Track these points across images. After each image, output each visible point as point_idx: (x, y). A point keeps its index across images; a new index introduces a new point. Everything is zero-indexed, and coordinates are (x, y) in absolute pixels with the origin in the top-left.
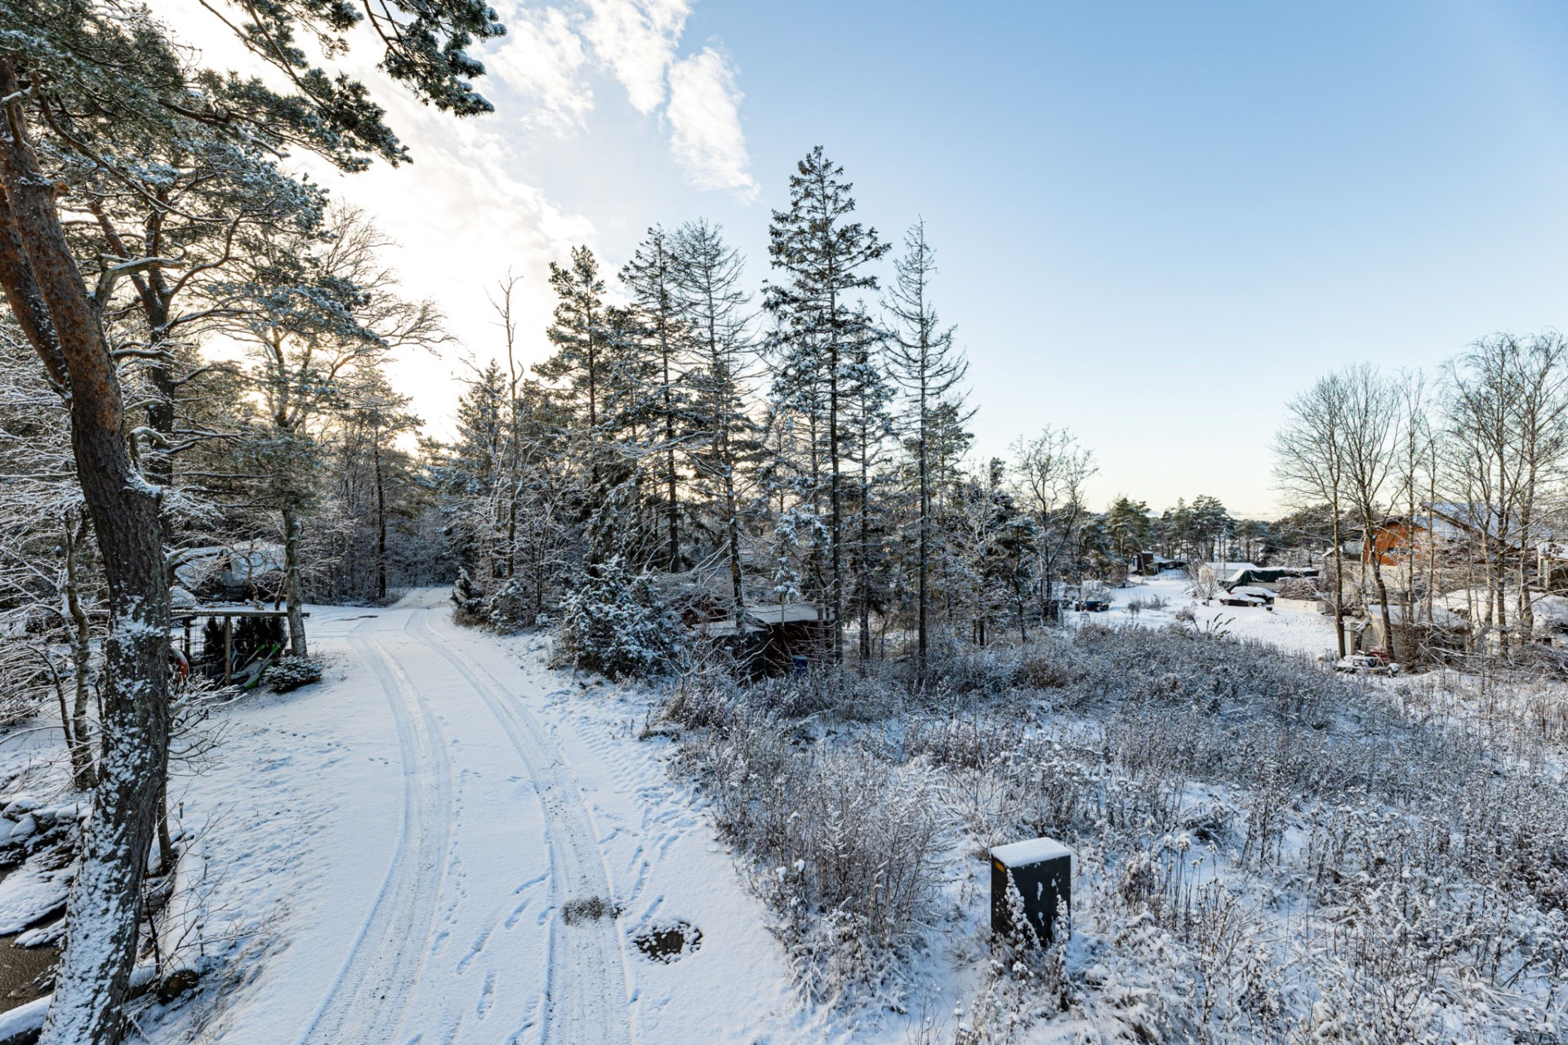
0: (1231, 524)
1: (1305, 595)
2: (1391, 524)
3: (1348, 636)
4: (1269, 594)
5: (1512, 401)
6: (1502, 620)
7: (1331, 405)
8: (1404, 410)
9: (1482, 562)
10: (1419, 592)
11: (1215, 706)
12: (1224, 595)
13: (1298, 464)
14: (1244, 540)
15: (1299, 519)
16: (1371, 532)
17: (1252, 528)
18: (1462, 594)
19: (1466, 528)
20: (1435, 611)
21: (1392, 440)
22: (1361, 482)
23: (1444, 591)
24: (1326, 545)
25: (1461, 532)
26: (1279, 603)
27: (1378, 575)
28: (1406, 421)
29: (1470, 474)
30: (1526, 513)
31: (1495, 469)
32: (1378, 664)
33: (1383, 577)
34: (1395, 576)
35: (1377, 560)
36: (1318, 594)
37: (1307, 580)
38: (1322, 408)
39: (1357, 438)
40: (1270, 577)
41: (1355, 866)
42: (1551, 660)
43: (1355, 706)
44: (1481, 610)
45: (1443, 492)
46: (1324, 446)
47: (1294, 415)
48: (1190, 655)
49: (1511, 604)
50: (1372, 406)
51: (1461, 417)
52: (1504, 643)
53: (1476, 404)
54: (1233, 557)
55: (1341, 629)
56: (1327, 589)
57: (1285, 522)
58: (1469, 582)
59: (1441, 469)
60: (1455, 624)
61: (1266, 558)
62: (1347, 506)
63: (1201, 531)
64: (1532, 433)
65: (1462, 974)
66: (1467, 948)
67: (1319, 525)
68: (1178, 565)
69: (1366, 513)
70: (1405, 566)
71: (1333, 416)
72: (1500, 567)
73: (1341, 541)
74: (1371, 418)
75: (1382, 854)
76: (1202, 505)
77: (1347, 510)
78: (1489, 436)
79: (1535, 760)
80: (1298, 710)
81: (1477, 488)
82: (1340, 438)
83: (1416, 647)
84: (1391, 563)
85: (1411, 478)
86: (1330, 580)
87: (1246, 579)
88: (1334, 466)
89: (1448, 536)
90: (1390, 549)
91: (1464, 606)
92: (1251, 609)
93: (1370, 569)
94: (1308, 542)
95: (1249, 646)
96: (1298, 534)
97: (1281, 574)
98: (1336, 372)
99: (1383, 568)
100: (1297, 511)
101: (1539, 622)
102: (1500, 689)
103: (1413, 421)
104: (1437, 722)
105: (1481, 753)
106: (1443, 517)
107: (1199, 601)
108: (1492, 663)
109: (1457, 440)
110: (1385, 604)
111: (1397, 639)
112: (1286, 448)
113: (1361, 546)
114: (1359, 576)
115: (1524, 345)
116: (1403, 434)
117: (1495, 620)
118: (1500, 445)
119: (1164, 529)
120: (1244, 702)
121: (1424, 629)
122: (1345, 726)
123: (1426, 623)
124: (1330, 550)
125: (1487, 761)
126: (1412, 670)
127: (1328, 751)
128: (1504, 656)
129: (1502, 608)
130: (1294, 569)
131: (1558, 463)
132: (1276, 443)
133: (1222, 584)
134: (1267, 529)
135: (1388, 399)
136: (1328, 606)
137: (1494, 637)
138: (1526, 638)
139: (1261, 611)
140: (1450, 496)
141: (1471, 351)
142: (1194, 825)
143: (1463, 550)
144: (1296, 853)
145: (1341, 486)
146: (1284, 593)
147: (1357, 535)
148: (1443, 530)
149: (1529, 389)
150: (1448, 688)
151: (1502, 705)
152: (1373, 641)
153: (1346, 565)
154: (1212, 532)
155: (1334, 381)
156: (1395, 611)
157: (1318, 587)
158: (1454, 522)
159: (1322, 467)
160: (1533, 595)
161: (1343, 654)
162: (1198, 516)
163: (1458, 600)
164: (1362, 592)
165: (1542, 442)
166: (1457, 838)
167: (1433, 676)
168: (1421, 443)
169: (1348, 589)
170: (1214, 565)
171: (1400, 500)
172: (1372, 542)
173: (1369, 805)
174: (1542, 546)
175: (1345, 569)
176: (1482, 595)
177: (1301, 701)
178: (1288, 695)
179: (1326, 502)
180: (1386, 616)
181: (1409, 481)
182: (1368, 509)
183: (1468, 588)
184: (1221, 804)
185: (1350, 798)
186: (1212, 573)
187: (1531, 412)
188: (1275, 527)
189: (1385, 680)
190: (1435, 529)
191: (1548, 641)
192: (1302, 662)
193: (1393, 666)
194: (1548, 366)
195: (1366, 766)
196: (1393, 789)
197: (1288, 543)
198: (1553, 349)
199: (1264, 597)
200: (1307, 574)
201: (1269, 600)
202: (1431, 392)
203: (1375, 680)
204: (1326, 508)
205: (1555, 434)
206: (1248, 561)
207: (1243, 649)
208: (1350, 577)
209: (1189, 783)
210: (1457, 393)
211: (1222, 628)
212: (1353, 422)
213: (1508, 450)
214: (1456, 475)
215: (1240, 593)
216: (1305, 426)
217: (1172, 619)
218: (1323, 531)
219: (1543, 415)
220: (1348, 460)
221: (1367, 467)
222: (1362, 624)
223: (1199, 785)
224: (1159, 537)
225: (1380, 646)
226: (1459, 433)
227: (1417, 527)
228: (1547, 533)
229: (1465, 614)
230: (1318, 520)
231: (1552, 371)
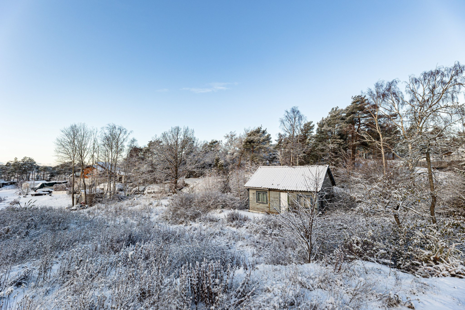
0: (38, 168)
1: (64, 189)
2: (88, 167)
3: (75, 200)
4: (51, 190)
5: (114, 139)
6: (110, 190)
7: (74, 133)
8: (92, 137)
9: (107, 176)
10: (94, 185)
11: (27, 233)
12: (34, 193)
13: (63, 149)
14: (42, 173)
15: (62, 166)
16: (83, 169)
17: (46, 169)
18: (103, 184)
19: (104, 168)
20: (97, 189)
21: (89, 145)
22: (81, 156)
23: (99, 184)
24: (70, 174)
25: (103, 169)
26: (54, 193)
27: (84, 181)
28: (93, 140)
29: (106, 155)
30: (115, 165)
31: (110, 154)
32: (82, 207)
33: (85, 182)
34: (88, 181)
35: (84, 177)
36: (67, 188)
37: (64, 184)
38: (72, 133)
39: (80, 142)
40: (52, 185)
41: (74, 266)
42: (119, 197)
43: (76, 219)
44: (106, 188)
45: (100, 159)
46: (71, 144)
47: (63, 134)
48: (16, 217)
49: (112, 186)
50: (85, 135)
51: (104, 141)
52: (110, 195)
53: (108, 139)
54: (38, 179)
55: (73, 198)
56: (70, 187)
57: (58, 167)
58: (104, 182)
59: (100, 153)
60: (101, 192)
61: (50, 179)
62: (77, 162)
63: (24, 170)
64: (117, 147)
65: (99, 279)
66: (100, 272)
67: (68, 168)
68: (12, 184)
69: (82, 164)
70: (91, 178)
71: (74, 136)
72: (110, 177)
73: (75, 172)
74: (84, 138)
75: (81, 259)
76: (26, 160)
77: (77, 163)
78: (110, 147)
79: (115, 221)
80: (59, 226)
81: (107, 159)
82: (76, 143)
83: (92, 199)
84: (87, 178)
85: (93, 155)
86: (71, 184)
87: (42, 186)
88: (74, 150)
89: (100, 170)
90: (87, 174)
91: (103, 187)
92: (44, 196)
93: (82, 180)
94: (65, 173)
95: (42, 209)
96: (62, 170)
97: (56, 183)
98: (76, 124)
99: (85, 179)
100: (62, 163)
101: (117, 189)
102: (109, 206)
103: (94, 141)
104: (96, 218)
105: (105, 222)
106: (100, 165)
107: (22, 196)
108: (108, 200)
109: (103, 147)
110: (85, 189)
111: (88, 198)
112: (59, 143)
113: (80, 173)
114: (79, 181)
115: (117, 127)
116: (92, 144)
117: (109, 190)
118: (112, 149)
119: (6, 169)
120: (39, 229)
121: (94, 194)
122: (73, 226)
123: (95, 193)
124: (71, 175)
125: (106, 224)
126: (91, 206)
127: (68, 235)
128: (110, 198)
129: (110, 187)
130: (60, 181)
131: (121, 154)
132: (56, 141)
133: (33, 189)
134: (51, 169)
135: (89, 134)
136: (70, 192)
137: (108, 194)
138: (114, 193)
139: (47, 197)
140: (101, 160)
141: (107, 126)
142: (14, 282)
143: (103, 174)
144: (56, 272)
145: (76, 156)
146: (56, 190)
147: (79, 170)
148: (100, 169)
149: (117, 137)
150: (99, 209)
151: (109, 210)
152: (82, 200)
153: (76, 179)
154: (29, 170)
155: (75, 126)
156: (88, 190)
157: (67, 186)
158: (102, 167)
159: (70, 150)
160: (116, 183)
161: (73, 205)
162: (24, 164)
163: (102, 186)
164: (79, 186)
165: (119, 149)
166: (99, 246)
167: (95, 206)
168: (96, 147)
169: (76, 186)
170: (30, 182)
171: (90, 161)
172: (83, 172)
173: (79, 246)
174: (118, 172)
175: (75, 180)
176: (107, 184)
177: (60, 223)
178: (56, 222)
179: (71, 161)
180: (85, 192)
181: (93, 156)
182: (82, 163)
183: (104, 183)
184: (28, 268)
185: (74, 246)
186: (29, 185)
187: (117, 142)
188: (54, 168)
189: (84, 210)
190: (98, 169)
191: (118, 193)
192: (61, 210)
193: (86, 206)
194: (121, 133)
195: (78, 236)
196: (85, 239)
197: (58, 173)
198: (122, 129)
199: (49, 191)
200: (64, 183)
201: (50, 192)
202: (99, 134)
203: (81, 211)
204: (71, 163)
205: (121, 148)
206: (44, 180)
207: (40, 210)
208: (77, 182)
209: (15, 267)
210: (104, 135)
211: (31, 205)
212: (80, 138)
213: (113, 150)
214: (103, 155)
215: (39, 191)
216: (66, 138)
217: (8, 205)
218: (69, 170)
219: (119, 143)
220: (78, 149)
221: (83, 152)
222: (79, 195)
223: (18, 266)
224: (3, 173)
225: (83, 201)
226: (104, 145)
227: (94, 168)
228: (119, 169)
229: (103, 189)
230: (68, 166)
231: (121, 134)
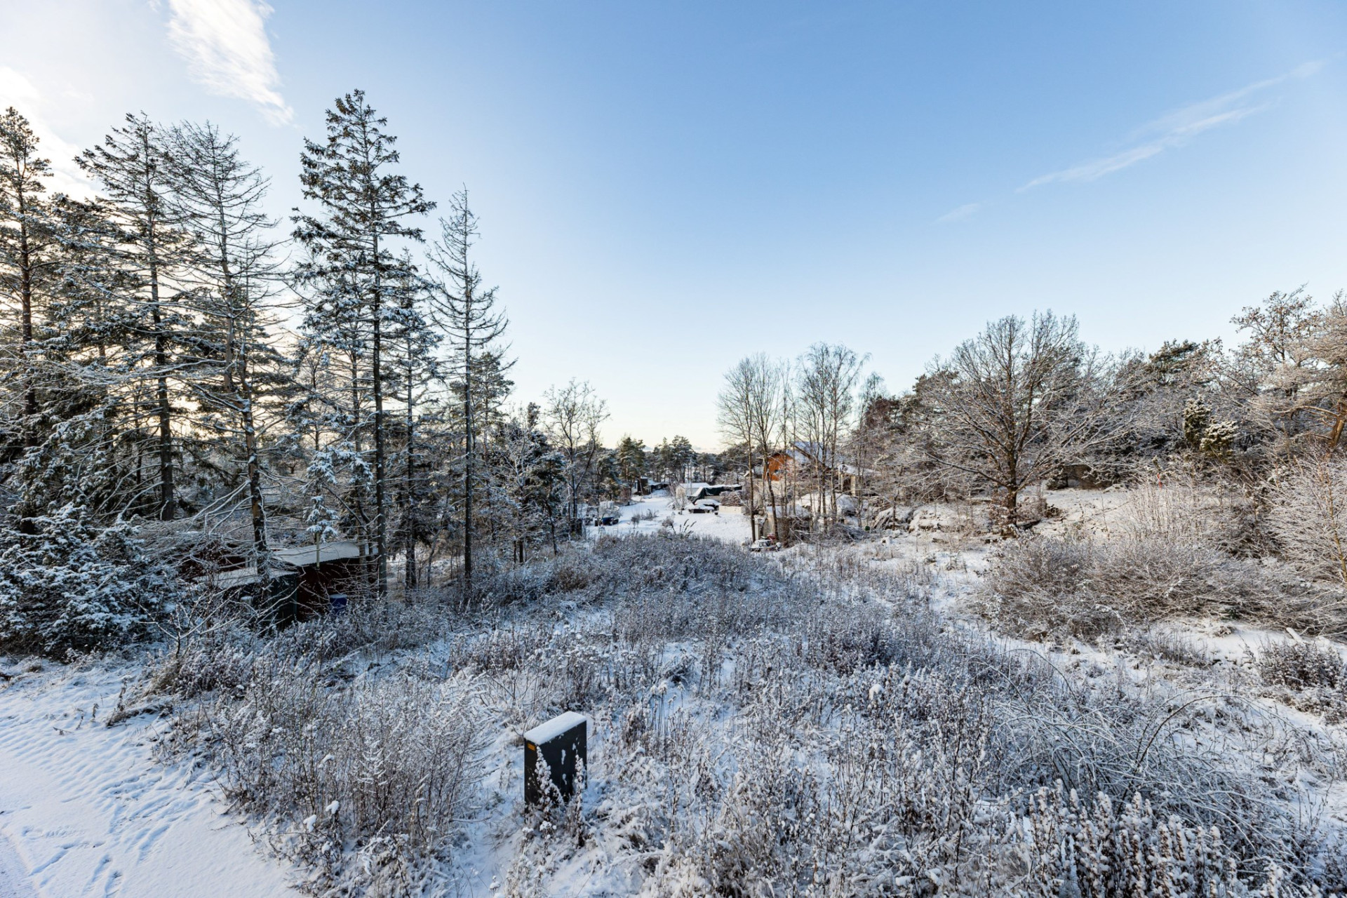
0: (695, 456)
1: (735, 503)
2: (776, 455)
3: (756, 526)
4: (717, 504)
5: (827, 384)
6: (825, 511)
7: (746, 377)
8: (781, 384)
9: (816, 477)
10: (790, 497)
11: (685, 586)
12: (690, 506)
13: (730, 416)
14: (702, 466)
15: (733, 452)
16: (767, 460)
17: (707, 459)
18: (808, 496)
19: (809, 456)
20: (797, 508)
21: (776, 404)
22: (762, 428)
23: (801, 495)
24: (746, 469)
25: (807, 459)
26: (722, 509)
27: (770, 487)
28: (782, 391)
29: (810, 424)
30: (833, 448)
31: (821, 422)
32: (770, 546)
33: (773, 489)
34: (778, 487)
35: (770, 478)
36: (742, 502)
37: (736, 492)
38: (742, 379)
39: (758, 398)
40: (716, 492)
41: (759, 676)
42: (845, 532)
43: (759, 572)
44: (815, 506)
45: (799, 435)
46: (744, 404)
47: (728, 382)
48: (670, 550)
49: (828, 502)
50: (767, 381)
51: (806, 389)
52: (826, 524)
53: (812, 383)
54: (696, 480)
55: (753, 523)
56: (746, 498)
57: (724, 454)
58: (810, 490)
59: (798, 421)
60: (805, 515)
61: (714, 479)
62: (755, 443)
63: (677, 461)
64: (835, 402)
65: (806, 727)
66: (808, 710)
67: (742, 456)
68: (664, 486)
69: (764, 447)
70: (783, 480)
71: (748, 385)
72: (824, 478)
73: (753, 466)
74: (766, 387)
75: (770, 665)
76: (678, 443)
77: (756, 446)
78: (818, 403)
79: (838, 591)
80: (731, 580)
81: (813, 433)
82: (751, 399)
83: (788, 531)
84: (777, 480)
85: (784, 426)
86: (748, 492)
87: (703, 494)
88: (749, 417)
89: (802, 462)
90: (776, 471)
91: (809, 504)
92: (706, 514)
93: (767, 483)
94: (737, 467)
95: (705, 540)
96: (731, 462)
97: (722, 489)
98: (749, 357)
99: (773, 482)
100: (730, 447)
101: (839, 511)
102: (824, 552)
103: (785, 391)
104: (797, 575)
105: (816, 591)
106: (800, 450)
107: (676, 512)
108: (821, 538)
109: (803, 403)
110: (773, 505)
111: (780, 526)
112: (723, 404)
113: (762, 469)
114: (762, 487)
115: (831, 350)
116: (781, 399)
117: (822, 511)
118: (822, 407)
119: (655, 460)
120: (701, 580)
121: (792, 519)
122: (755, 586)
123: (793, 516)
124: (748, 472)
125: (819, 595)
126: (787, 545)
127: (745, 604)
128: (825, 531)
129: (824, 504)
130: (729, 486)
131: (845, 419)
132: (718, 401)
133: (690, 498)
134: (715, 459)
135: (773, 376)
136: (747, 509)
137: (821, 521)
138: (834, 520)
139: (712, 515)
140: (802, 437)
141: (810, 351)
142: (671, 673)
143: (808, 470)
144: (728, 677)
145: (752, 431)
146: (724, 503)
147: (760, 463)
148: (800, 458)
149: (834, 376)
150: (803, 554)
151: (825, 561)
152: (768, 529)
153: (755, 480)
154: (684, 462)
155: (748, 362)
156: (778, 509)
157: (741, 497)
158: (804, 453)
159: (743, 417)
160: (837, 495)
161: (754, 540)
162: (675, 450)
163: (805, 501)
164: (763, 499)
165: (839, 407)
166: (805, 645)
167: (795, 549)
168: (789, 405)
169: (756, 497)
170: (685, 485)
171: (780, 440)
172: (767, 466)
173: (765, 636)
174: (840, 466)
175: (755, 484)
176: (816, 496)
177: (733, 574)
178: (726, 571)
179: (745, 441)
180: (774, 513)
181: (784, 428)
182: (765, 446)
183: (810, 493)
184: (687, 654)
185: (757, 633)
186: (684, 491)
187: (834, 389)
188: (719, 458)
189: (775, 554)
190: (796, 458)
191: (843, 521)
192: (733, 546)
193: (778, 544)
194: (841, 364)
195: (764, 611)
196: (777, 622)
197: (726, 468)
198: (843, 354)
199: (713, 506)
200: (736, 489)
201: (716, 508)
202: (793, 374)
203: (769, 555)
204: (745, 445)
205: (843, 403)
206: (705, 481)
207: (701, 542)
208: (757, 489)
209: (669, 644)
210: (804, 375)
211: (689, 529)
212: (758, 389)
213: (825, 410)
214: (805, 425)
215: (700, 504)
216: (733, 390)
217: (659, 526)
218: (744, 460)
219: (839, 392)
220: (755, 414)
221: (765, 419)
222: (763, 519)
223: (675, 644)
224: (652, 466)
225: (772, 533)
226: (805, 400)
227: (788, 457)
228: (841, 459)
229: (809, 508)
230: (742, 453)
231: (842, 367)
